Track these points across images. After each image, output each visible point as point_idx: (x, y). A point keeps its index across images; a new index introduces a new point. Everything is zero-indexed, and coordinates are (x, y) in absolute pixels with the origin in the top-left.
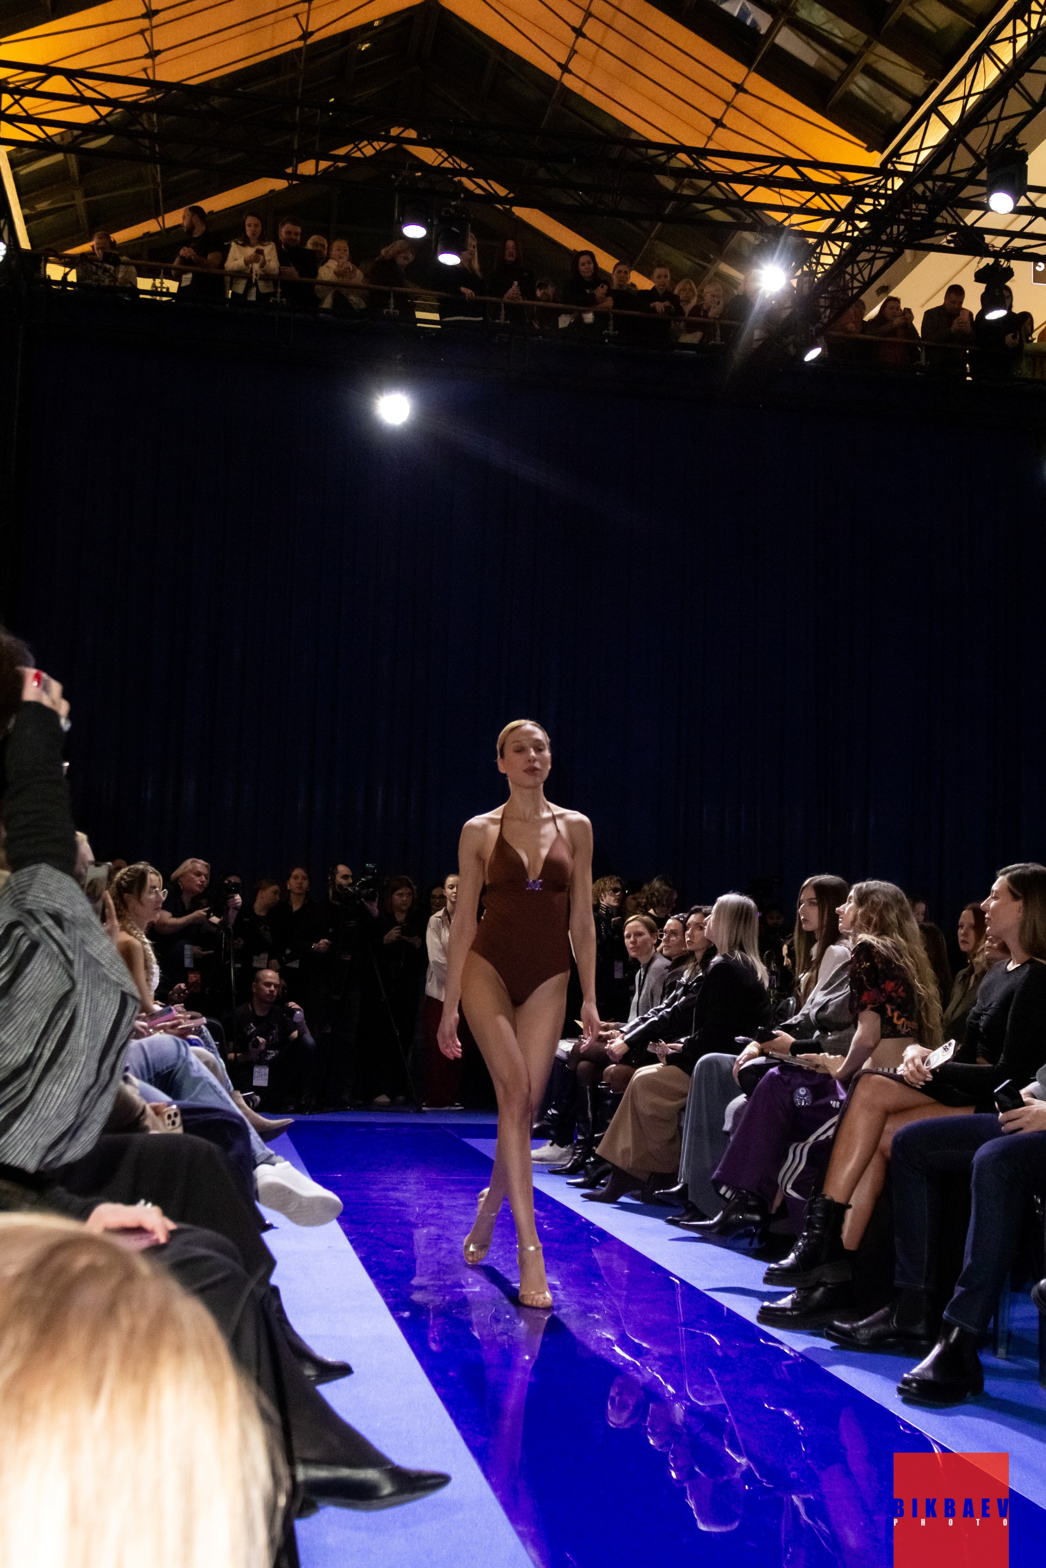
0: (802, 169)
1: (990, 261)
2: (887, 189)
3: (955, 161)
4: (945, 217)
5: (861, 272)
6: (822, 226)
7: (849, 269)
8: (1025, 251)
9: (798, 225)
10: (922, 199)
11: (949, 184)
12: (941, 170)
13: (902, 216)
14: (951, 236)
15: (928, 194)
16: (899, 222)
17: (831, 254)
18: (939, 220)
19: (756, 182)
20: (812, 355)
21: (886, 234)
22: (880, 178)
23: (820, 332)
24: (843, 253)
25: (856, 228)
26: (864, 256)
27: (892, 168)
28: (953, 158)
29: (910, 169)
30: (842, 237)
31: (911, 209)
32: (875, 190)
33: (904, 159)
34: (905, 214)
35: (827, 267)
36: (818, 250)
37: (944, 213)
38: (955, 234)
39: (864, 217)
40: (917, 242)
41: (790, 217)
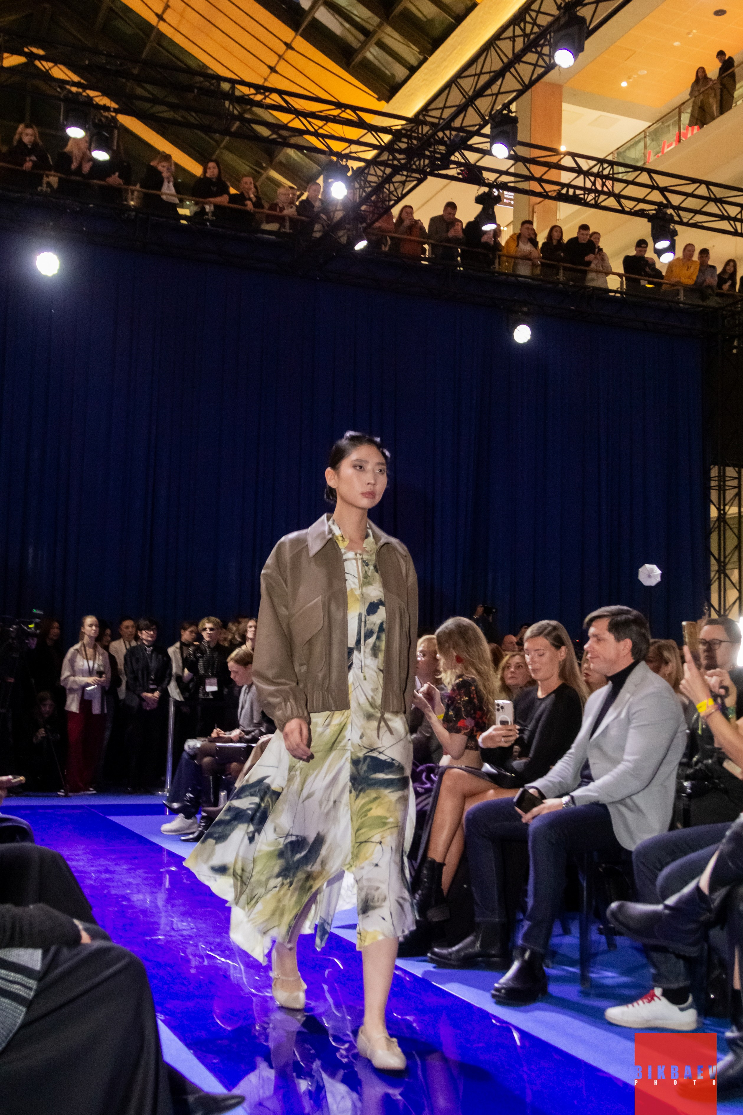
0: (358, 112)
1: (486, 189)
2: (418, 133)
3: (466, 118)
4: (457, 157)
5: (396, 189)
6: (370, 154)
7: (387, 186)
8: (509, 184)
9: (355, 153)
10: (441, 142)
11: (461, 134)
12: (457, 123)
13: (427, 153)
14: (461, 170)
15: (446, 139)
16: (425, 157)
17: (376, 175)
18: (453, 158)
19: (327, 119)
20: (361, 245)
21: (416, 165)
22: (413, 125)
23: (365, 230)
24: (385, 175)
25: (395, 158)
26: (397, 178)
27: (422, 119)
28: (465, 116)
29: (436, 121)
30: (385, 164)
31: (434, 148)
32: (409, 133)
33: (431, 113)
34: (430, 151)
35: (373, 184)
36: (366, 171)
37: (457, 154)
38: (462, 168)
39: (401, 151)
40: (436, 172)
41: (349, 146)
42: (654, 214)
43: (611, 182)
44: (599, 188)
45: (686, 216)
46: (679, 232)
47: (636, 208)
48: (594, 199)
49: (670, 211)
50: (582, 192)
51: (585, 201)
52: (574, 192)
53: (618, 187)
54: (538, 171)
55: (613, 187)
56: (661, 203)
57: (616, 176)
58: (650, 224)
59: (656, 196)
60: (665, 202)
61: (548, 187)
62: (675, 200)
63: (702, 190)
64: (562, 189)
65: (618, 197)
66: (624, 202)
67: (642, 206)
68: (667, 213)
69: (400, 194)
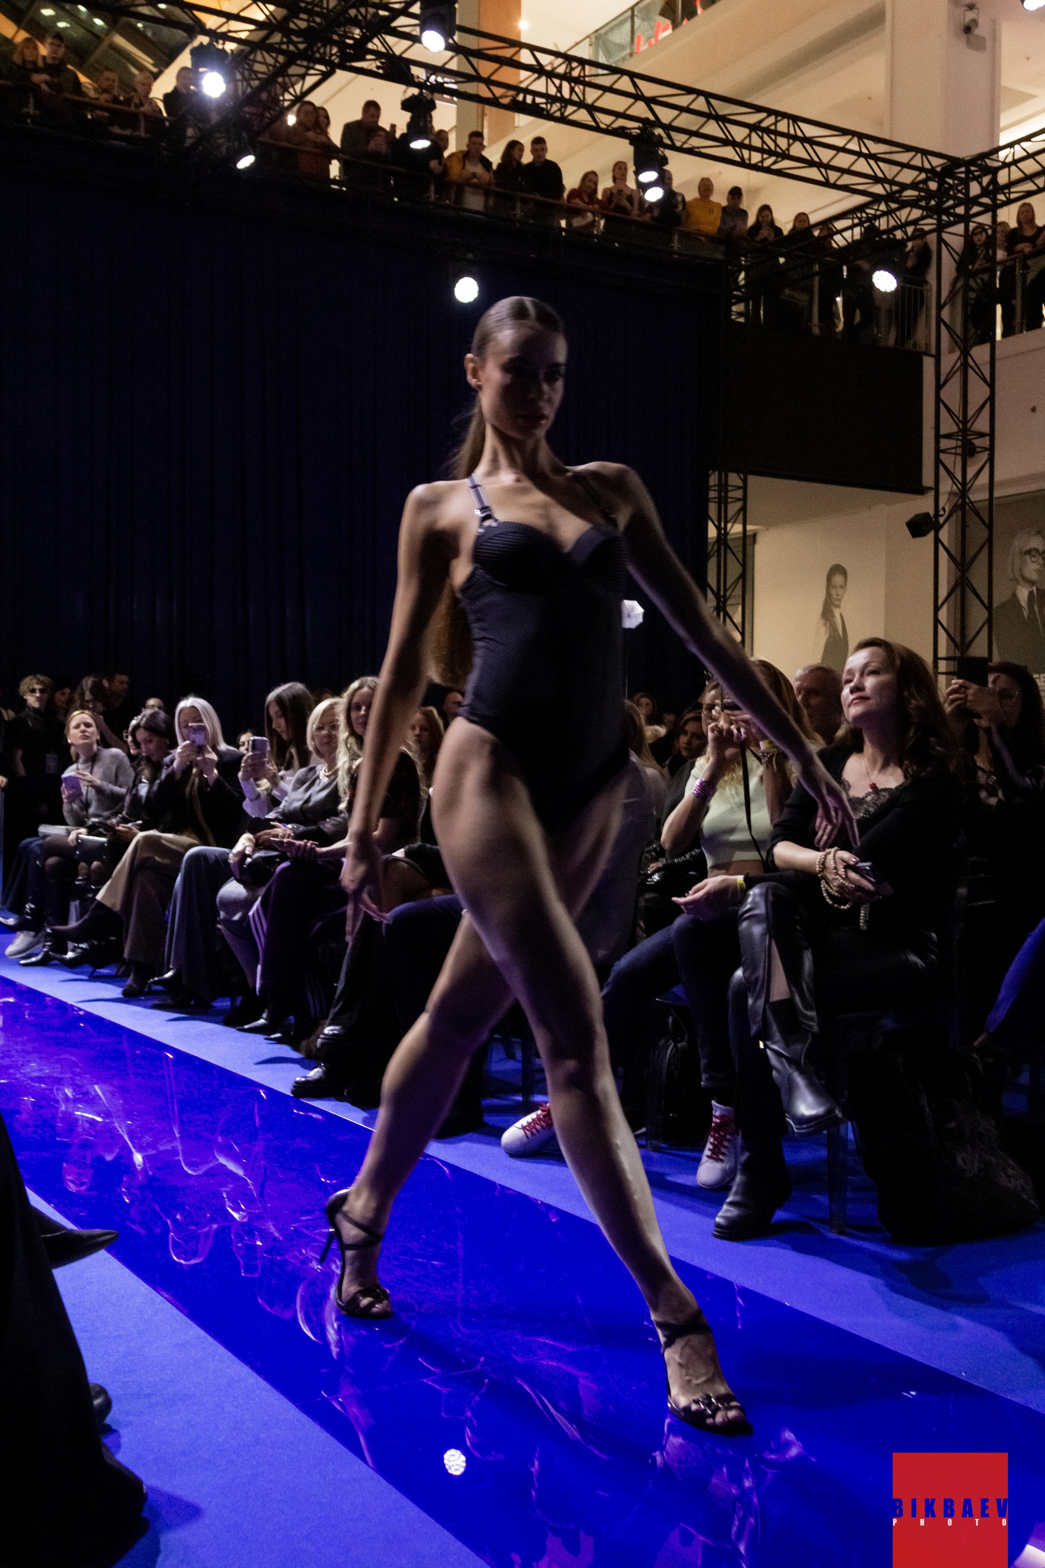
1: (415, 91)
2: (322, 7)
4: (375, 44)
7: (280, 80)
8: (446, 86)
9: (236, 32)
10: (355, 22)
11: (382, 13)
13: (335, 37)
14: (381, 63)
15: (360, 18)
16: (334, 43)
17: (265, 63)
18: (370, 46)
20: (246, 162)
21: (320, 53)
23: (251, 139)
24: (277, 65)
25: (290, 42)
26: (294, 69)
30: (276, 49)
31: (345, 31)
32: (310, 7)
35: (260, 76)
36: (252, 57)
37: (376, 40)
38: (383, 61)
39: (299, 32)
40: (348, 64)
41: (227, 22)
42: (637, 134)
43: (581, 87)
44: (566, 95)
45: (679, 139)
46: (669, 161)
47: (615, 125)
48: (560, 110)
49: (658, 131)
50: (544, 100)
51: (548, 111)
52: (534, 100)
53: (591, 95)
54: (486, 68)
55: (584, 94)
56: (647, 119)
57: (587, 79)
58: (631, 149)
59: (640, 109)
60: (652, 118)
61: (498, 91)
62: (666, 115)
63: (700, 104)
64: (517, 95)
65: (591, 109)
66: (600, 116)
67: (622, 122)
68: (654, 133)
69: (298, 92)
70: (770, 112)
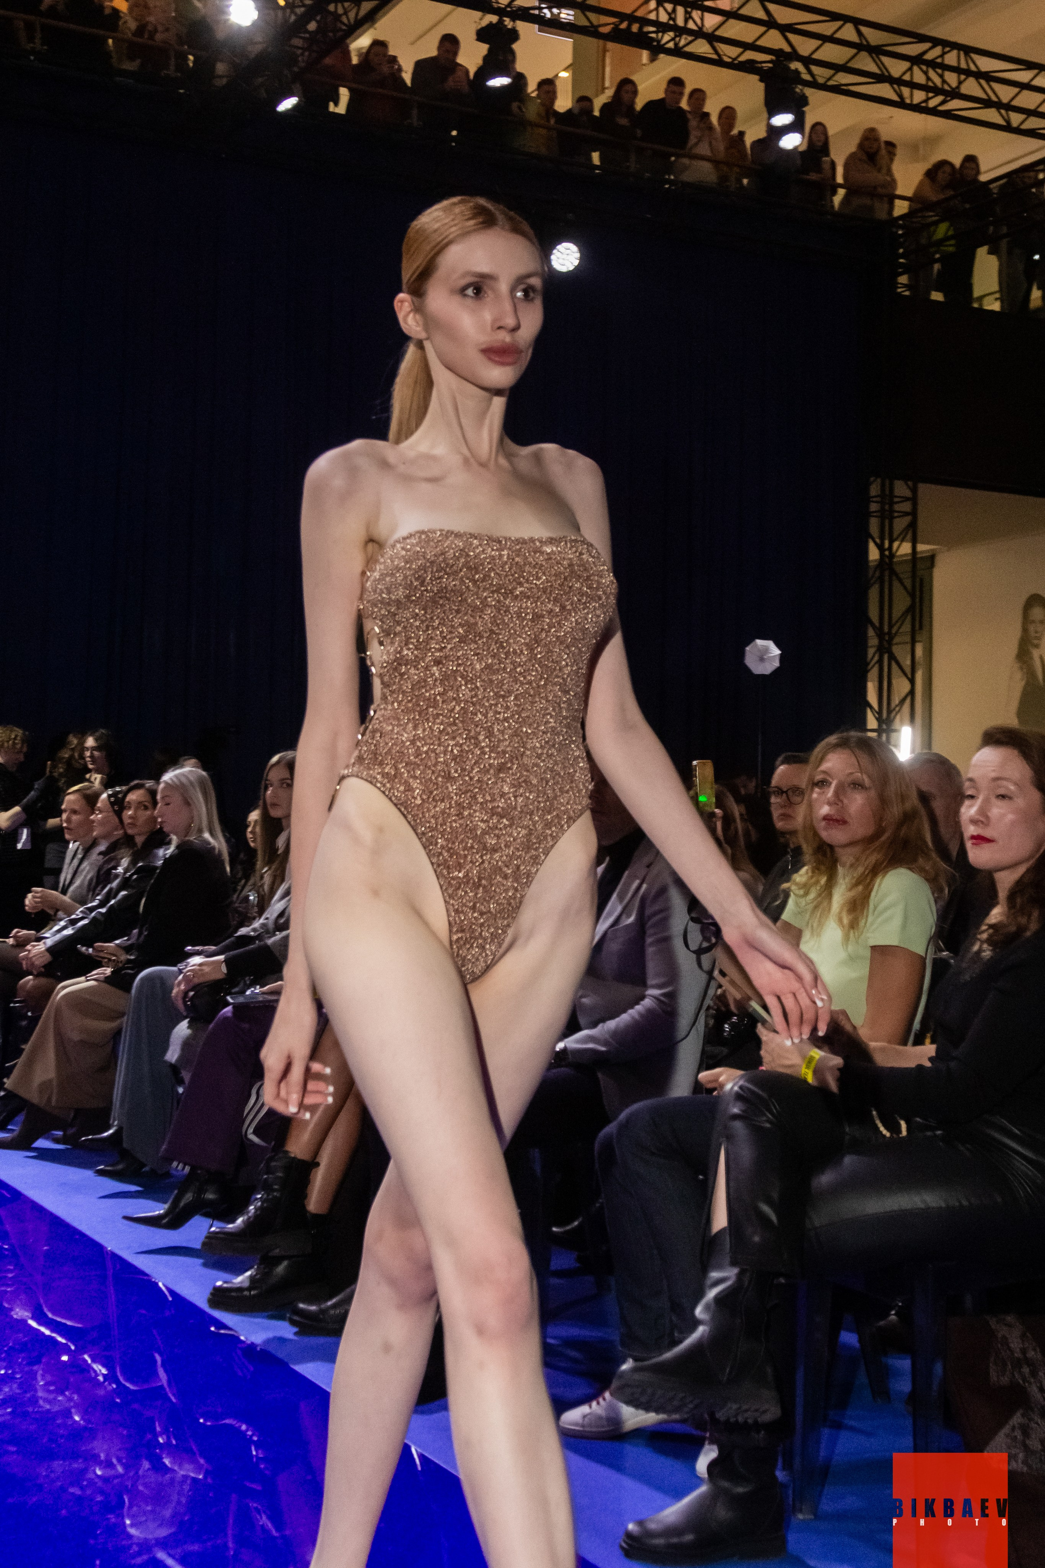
5: (346, 13)
8: (532, 12)
20: (287, 104)
42: (770, 67)
43: (699, 12)
44: (680, 22)
45: (821, 73)
46: (811, 99)
47: (742, 59)
48: (673, 39)
49: (795, 65)
50: (653, 29)
51: (659, 41)
52: (641, 29)
53: (712, 22)
55: (702, 19)
56: (781, 50)
58: (762, 86)
59: (774, 40)
60: (788, 49)
62: (804, 46)
63: (848, 33)
64: (621, 22)
65: (712, 38)
66: (723, 47)
67: (749, 55)
68: (789, 68)
69: (352, 21)
70: (936, 42)
